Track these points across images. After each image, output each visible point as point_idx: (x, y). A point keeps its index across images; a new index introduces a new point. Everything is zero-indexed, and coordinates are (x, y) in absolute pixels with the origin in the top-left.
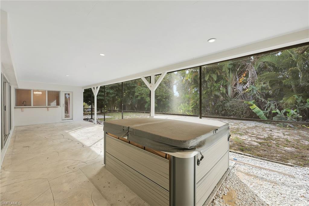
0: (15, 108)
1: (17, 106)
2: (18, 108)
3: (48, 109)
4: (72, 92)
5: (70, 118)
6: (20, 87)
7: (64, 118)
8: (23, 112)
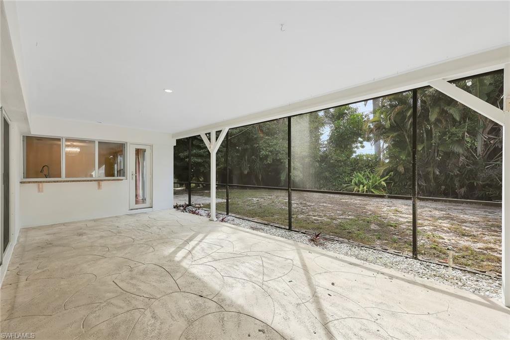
0: (21, 183)
1: (27, 177)
2: (29, 182)
3: (99, 183)
4: (151, 146)
5: (147, 204)
6: (35, 132)
7: (134, 206)
8: (42, 191)
